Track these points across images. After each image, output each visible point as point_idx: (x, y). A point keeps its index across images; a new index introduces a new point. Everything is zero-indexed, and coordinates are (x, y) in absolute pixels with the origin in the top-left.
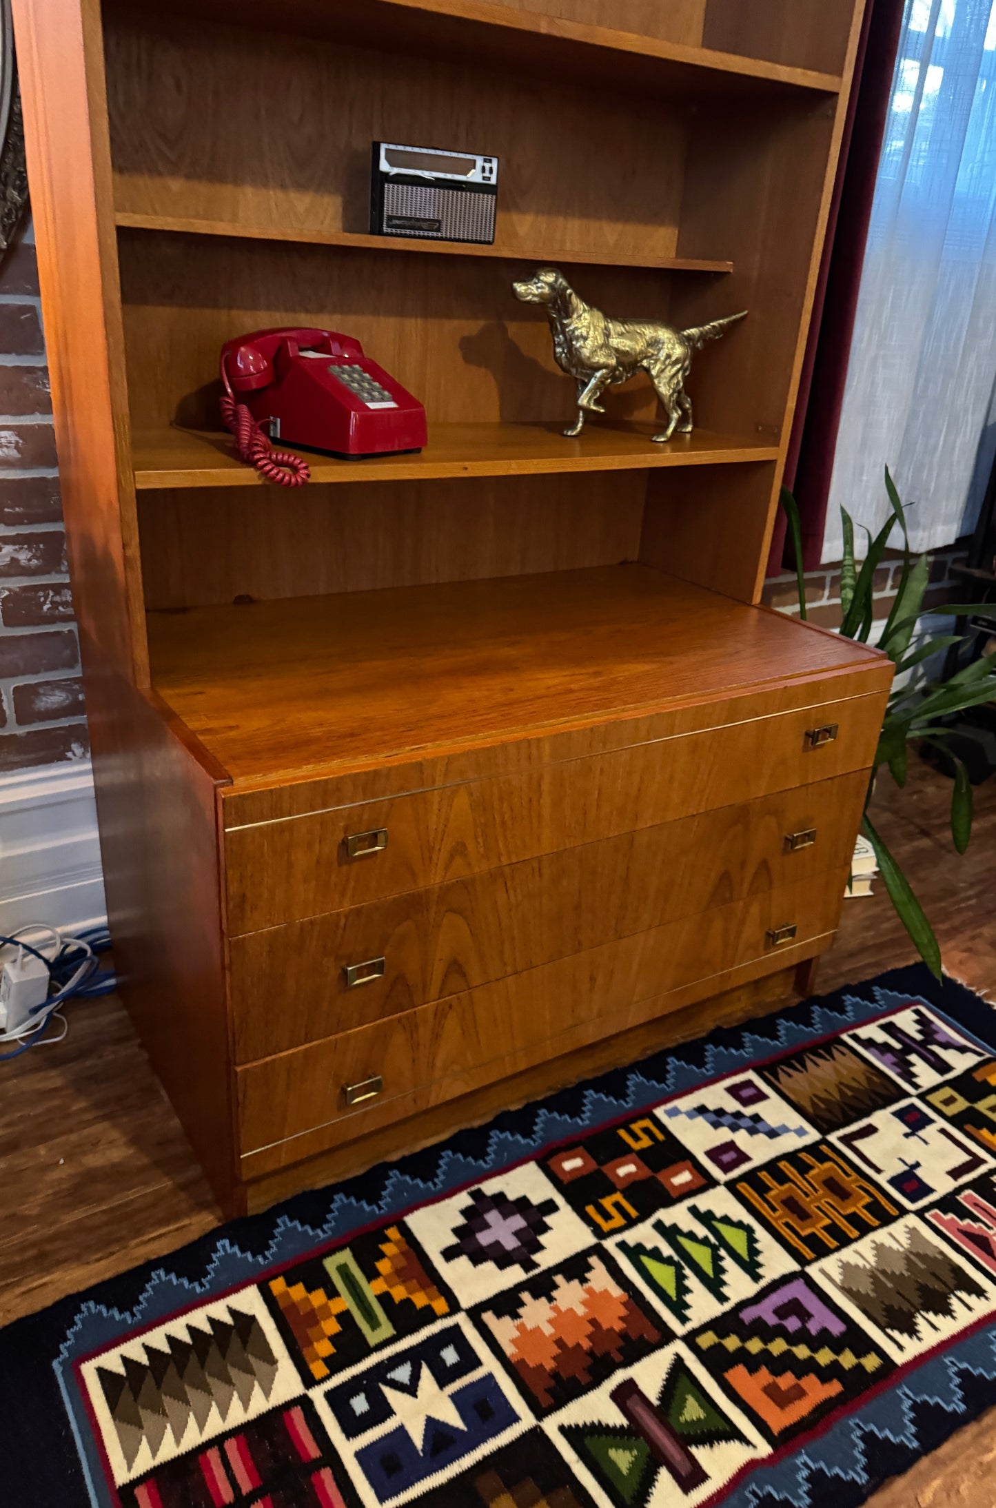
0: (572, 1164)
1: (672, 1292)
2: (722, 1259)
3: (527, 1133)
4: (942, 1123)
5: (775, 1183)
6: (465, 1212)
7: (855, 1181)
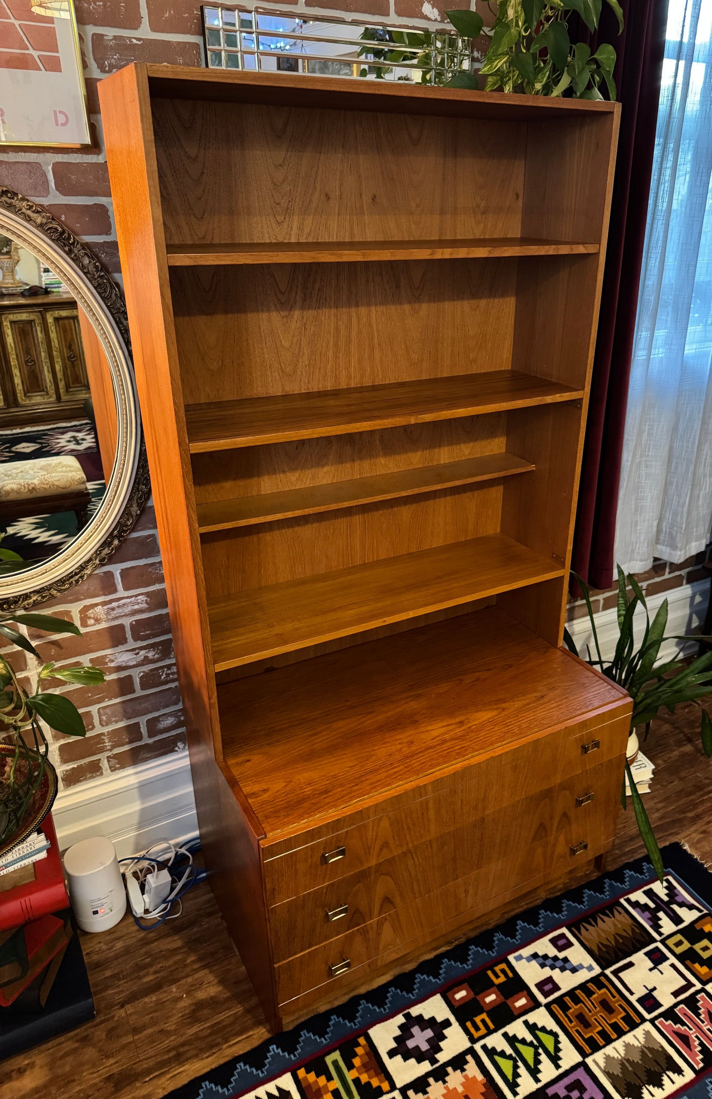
0: (461, 995)
1: (510, 1077)
2: (540, 1054)
3: (436, 976)
4: (673, 960)
5: (573, 1004)
6: (401, 1027)
7: (618, 1001)
